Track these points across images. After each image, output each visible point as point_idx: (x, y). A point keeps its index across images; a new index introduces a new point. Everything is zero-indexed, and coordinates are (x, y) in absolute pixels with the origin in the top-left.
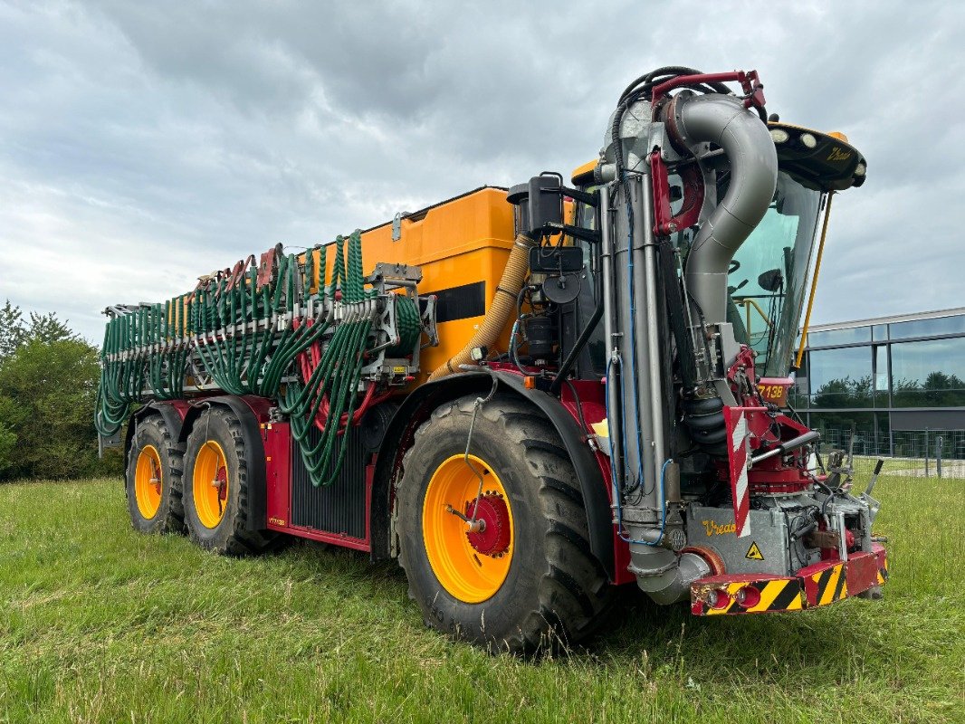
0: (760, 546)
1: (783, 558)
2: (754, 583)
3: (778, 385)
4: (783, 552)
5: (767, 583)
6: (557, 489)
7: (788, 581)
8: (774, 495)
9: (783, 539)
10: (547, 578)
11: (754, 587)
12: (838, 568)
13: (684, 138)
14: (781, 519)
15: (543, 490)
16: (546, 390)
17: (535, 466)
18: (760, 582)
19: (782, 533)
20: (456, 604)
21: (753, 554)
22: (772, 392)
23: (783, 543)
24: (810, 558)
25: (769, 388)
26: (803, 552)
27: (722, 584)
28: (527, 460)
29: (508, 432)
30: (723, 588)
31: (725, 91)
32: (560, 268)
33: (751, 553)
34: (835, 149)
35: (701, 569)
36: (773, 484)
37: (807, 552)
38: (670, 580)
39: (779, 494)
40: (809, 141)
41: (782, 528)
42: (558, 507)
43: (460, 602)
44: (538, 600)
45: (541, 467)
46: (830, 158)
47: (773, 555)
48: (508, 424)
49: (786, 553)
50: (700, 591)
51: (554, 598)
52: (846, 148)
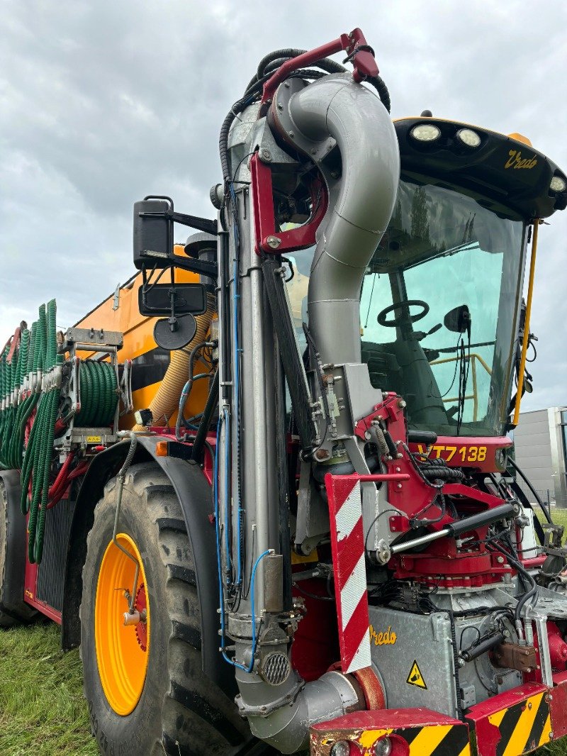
0: (422, 667)
1: (449, 689)
2: (400, 730)
3: (478, 446)
4: (448, 680)
5: (419, 729)
6: (185, 582)
7: (451, 727)
8: (451, 591)
9: (447, 661)
10: (168, 698)
11: (399, 737)
12: (535, 701)
13: (291, 133)
14: (446, 630)
15: (170, 581)
16: (186, 457)
17: (167, 551)
18: (408, 729)
19: (446, 652)
20: (109, 713)
21: (414, 679)
22: (468, 454)
23: (447, 666)
24: (500, 682)
25: (464, 449)
26: (490, 675)
27: (352, 733)
28: (160, 544)
29: (149, 509)
30: (353, 738)
31: (334, 69)
32: (172, 309)
33: (412, 676)
34: (512, 153)
35: (345, 698)
36: (449, 575)
37: (497, 672)
38: (285, 721)
39: (459, 590)
40: (470, 139)
41: (446, 645)
42: (186, 603)
43: (113, 712)
44: (161, 726)
45: (173, 552)
46: (508, 165)
47: (436, 683)
48: (150, 498)
49: (452, 681)
50: (319, 743)
51: (180, 723)
52: (528, 153)
